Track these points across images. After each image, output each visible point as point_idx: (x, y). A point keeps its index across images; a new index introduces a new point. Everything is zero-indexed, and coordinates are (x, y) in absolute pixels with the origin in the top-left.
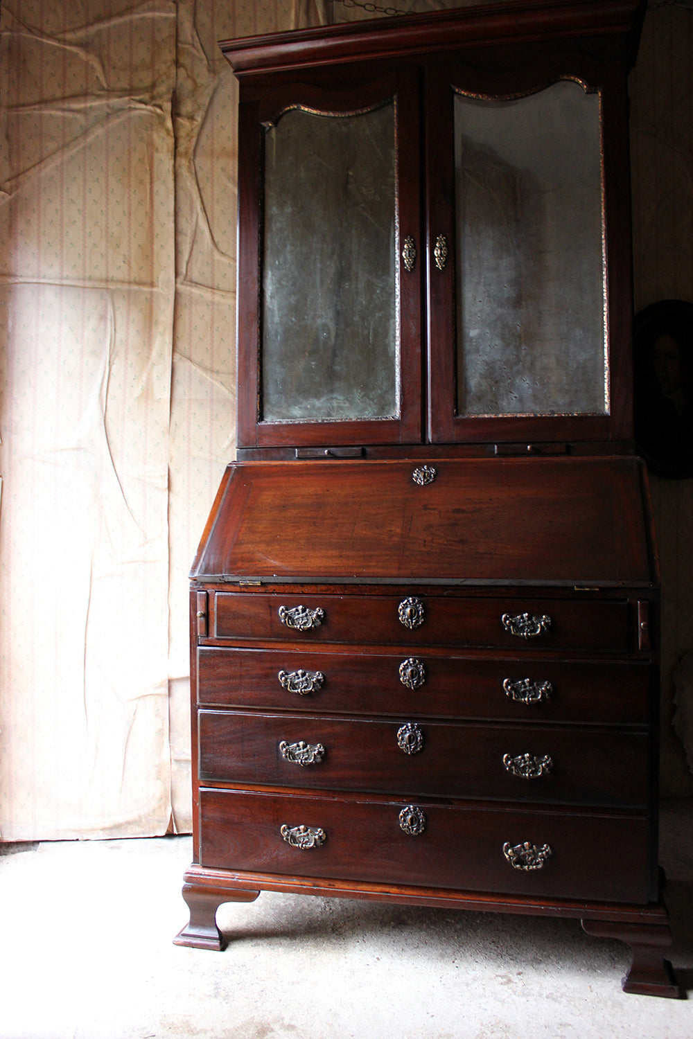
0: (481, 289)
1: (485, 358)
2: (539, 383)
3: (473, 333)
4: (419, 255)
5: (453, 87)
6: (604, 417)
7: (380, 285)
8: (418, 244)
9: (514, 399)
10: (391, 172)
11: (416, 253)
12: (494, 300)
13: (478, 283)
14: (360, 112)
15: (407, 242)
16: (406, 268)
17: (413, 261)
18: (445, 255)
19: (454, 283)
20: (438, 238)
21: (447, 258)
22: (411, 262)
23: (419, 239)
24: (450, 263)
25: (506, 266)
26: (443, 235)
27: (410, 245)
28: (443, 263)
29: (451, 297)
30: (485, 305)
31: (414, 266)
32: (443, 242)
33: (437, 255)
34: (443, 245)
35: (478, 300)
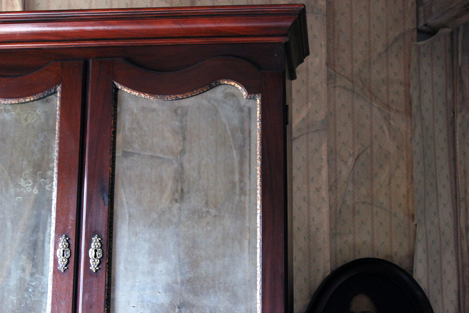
4: (73, 257)
5: (116, 83)
7: (33, 284)
8: (73, 242)
10: (51, 165)
11: (71, 253)
12: (148, 305)
13: (133, 287)
14: (22, 100)
15: (62, 240)
16: (59, 268)
17: (67, 261)
18: (99, 257)
19: (106, 287)
20: (93, 239)
21: (101, 260)
22: (64, 263)
23: (74, 238)
24: (104, 265)
25: (161, 271)
26: (98, 236)
27: (65, 244)
28: (97, 265)
29: (104, 301)
30: (138, 311)
31: (67, 266)
32: (97, 243)
33: (92, 257)
34: (97, 246)
35: (131, 305)
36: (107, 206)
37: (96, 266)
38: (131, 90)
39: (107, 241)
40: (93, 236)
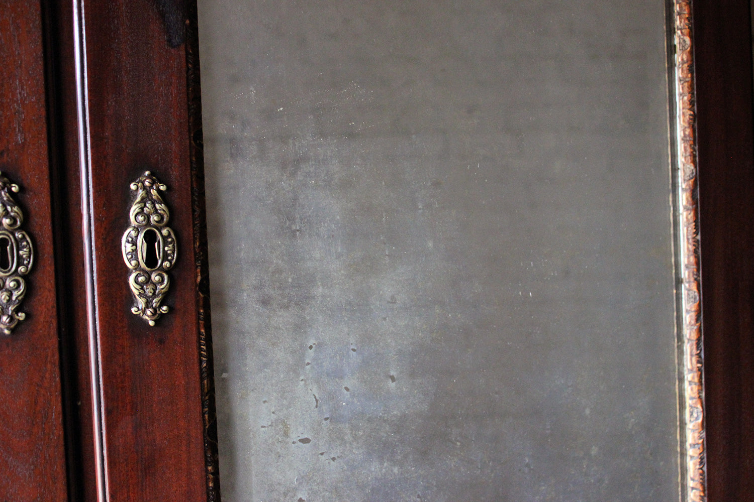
0: (307, 393)
4: (48, 266)
8: (41, 203)
11: (36, 251)
13: (297, 367)
17: (22, 288)
18: (167, 264)
19: (206, 381)
20: (133, 187)
21: (176, 273)
22: (11, 295)
23: (46, 183)
24: (188, 295)
25: (393, 300)
26: (152, 174)
27: (6, 213)
28: (160, 297)
29: (200, 437)
30: (322, 454)
31: (26, 309)
32: (153, 203)
33: (134, 263)
34: (154, 218)
35: (294, 436)
36: (183, 46)
37: (155, 302)
39: (193, 194)
40: (134, 176)
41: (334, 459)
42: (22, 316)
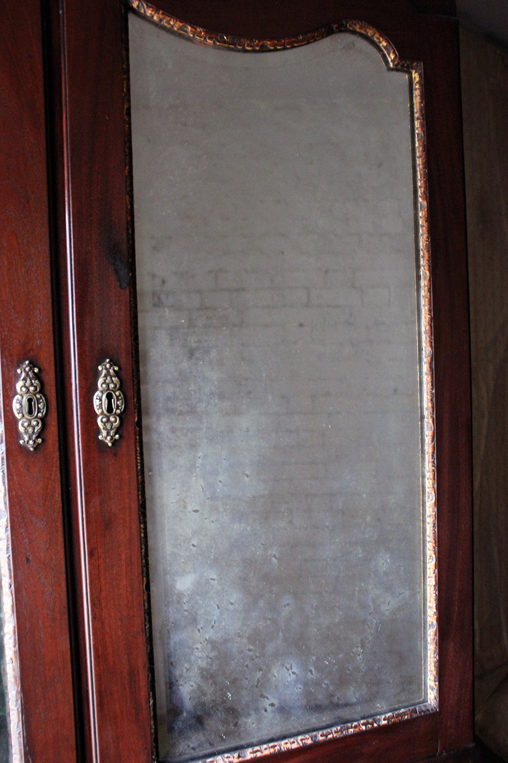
0: (197, 484)
1: (209, 634)
2: (316, 668)
3: (184, 583)
4: (54, 415)
6: (430, 717)
8: (50, 378)
9: (269, 708)
11: (47, 405)
12: (224, 505)
13: (191, 469)
15: (23, 375)
16: (21, 442)
17: (40, 425)
18: (118, 411)
19: (140, 477)
20: (100, 368)
21: (123, 416)
22: (34, 429)
23: (53, 367)
24: (130, 429)
25: (248, 430)
26: (111, 361)
27: (32, 385)
28: (115, 430)
29: (136, 508)
30: (206, 519)
31: (42, 436)
32: (111, 378)
33: (100, 410)
34: (112, 386)
35: (190, 508)
36: (128, 289)
37: (112, 433)
38: (163, 14)
39: (133, 372)
40: (101, 362)
41: (212, 522)
42: (40, 440)
